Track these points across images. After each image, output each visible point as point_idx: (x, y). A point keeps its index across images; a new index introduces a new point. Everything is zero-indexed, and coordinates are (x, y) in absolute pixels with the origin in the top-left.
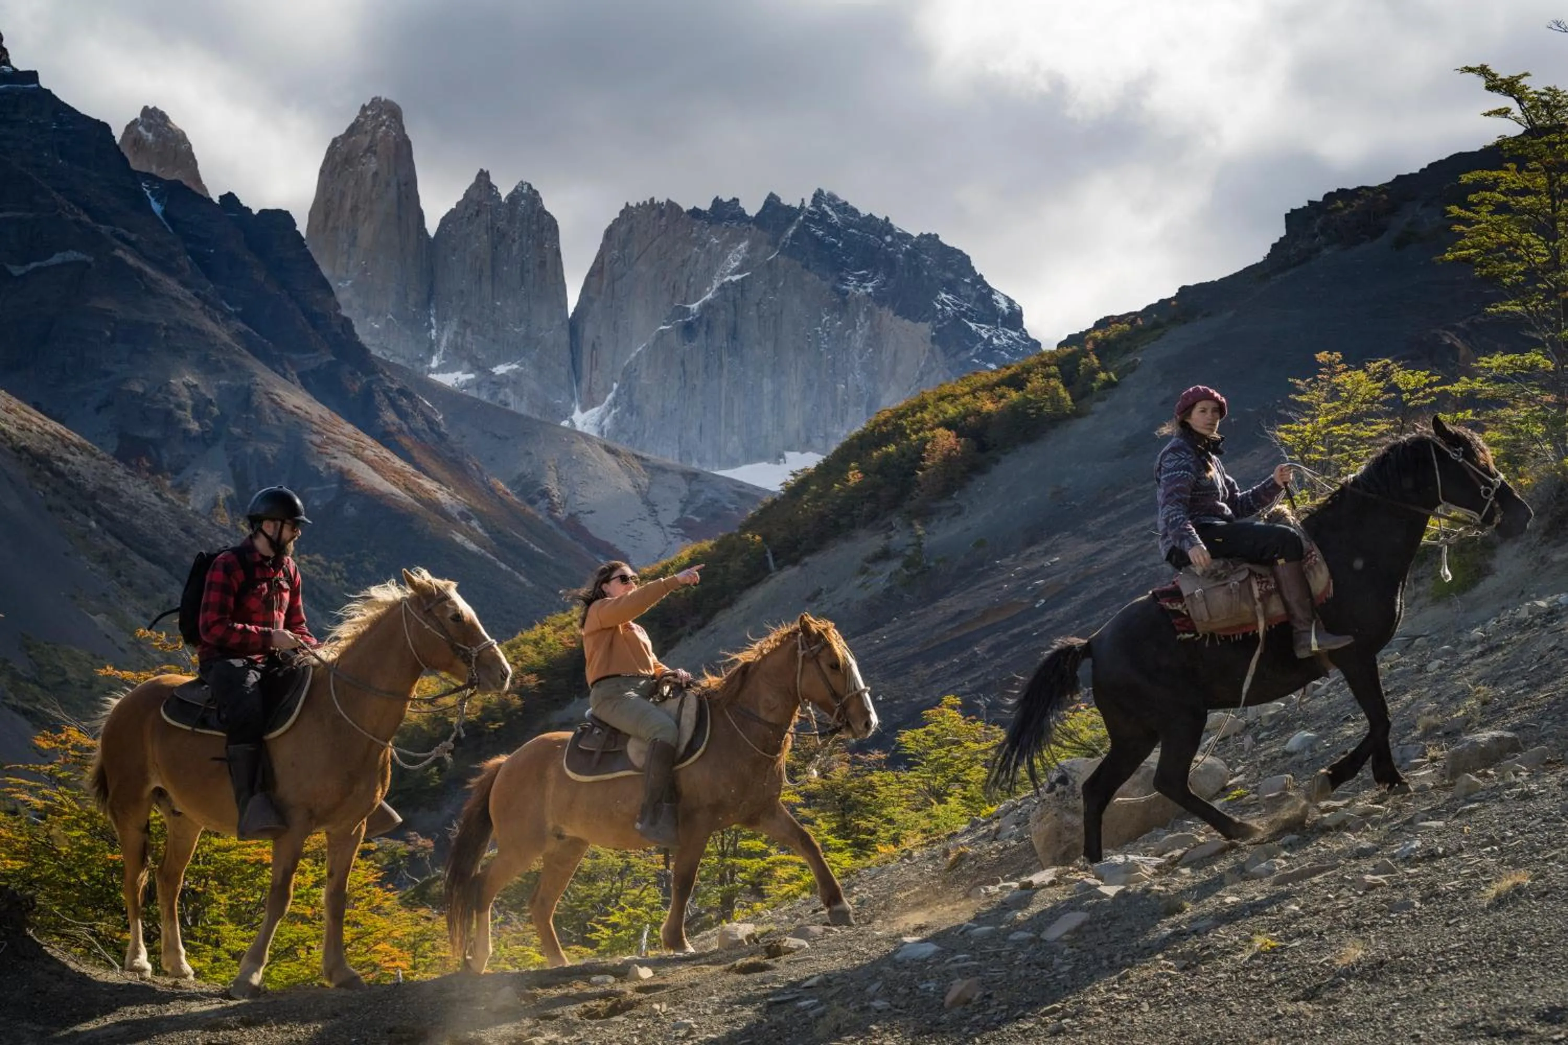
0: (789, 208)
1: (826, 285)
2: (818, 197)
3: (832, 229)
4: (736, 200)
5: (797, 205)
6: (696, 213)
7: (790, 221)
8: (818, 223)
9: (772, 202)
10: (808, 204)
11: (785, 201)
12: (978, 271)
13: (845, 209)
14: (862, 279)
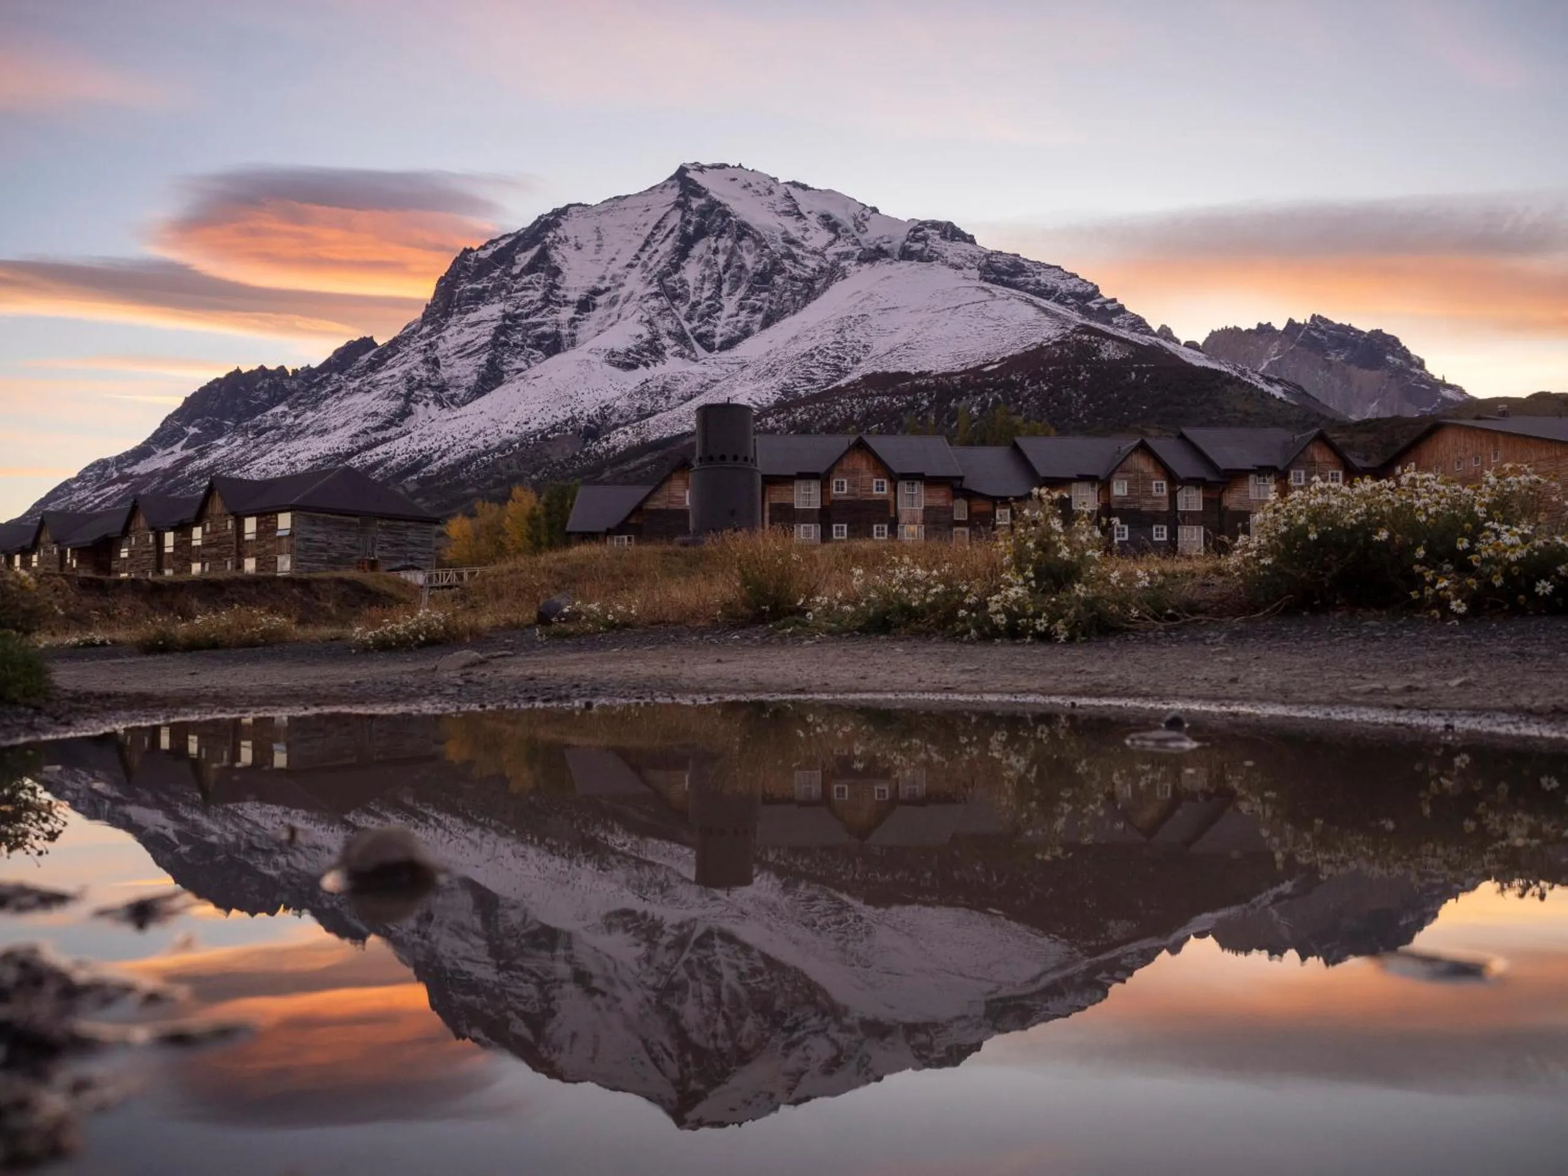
0: (1299, 324)
1: (1320, 358)
2: (1313, 317)
3: (1323, 332)
4: (1269, 324)
5: (1302, 322)
6: (1249, 331)
7: (1300, 331)
8: (1314, 330)
9: (1291, 322)
10: (1308, 321)
11: (1297, 321)
12: (1403, 345)
13: (1326, 321)
14: (1338, 354)
